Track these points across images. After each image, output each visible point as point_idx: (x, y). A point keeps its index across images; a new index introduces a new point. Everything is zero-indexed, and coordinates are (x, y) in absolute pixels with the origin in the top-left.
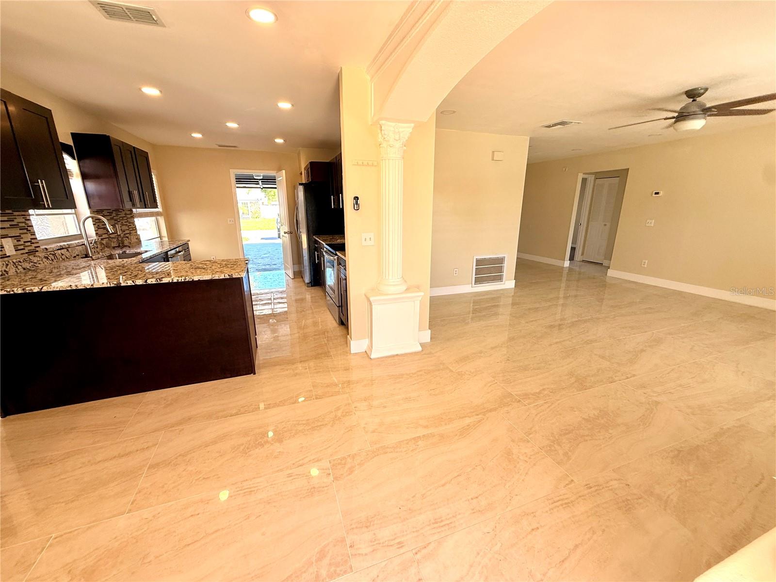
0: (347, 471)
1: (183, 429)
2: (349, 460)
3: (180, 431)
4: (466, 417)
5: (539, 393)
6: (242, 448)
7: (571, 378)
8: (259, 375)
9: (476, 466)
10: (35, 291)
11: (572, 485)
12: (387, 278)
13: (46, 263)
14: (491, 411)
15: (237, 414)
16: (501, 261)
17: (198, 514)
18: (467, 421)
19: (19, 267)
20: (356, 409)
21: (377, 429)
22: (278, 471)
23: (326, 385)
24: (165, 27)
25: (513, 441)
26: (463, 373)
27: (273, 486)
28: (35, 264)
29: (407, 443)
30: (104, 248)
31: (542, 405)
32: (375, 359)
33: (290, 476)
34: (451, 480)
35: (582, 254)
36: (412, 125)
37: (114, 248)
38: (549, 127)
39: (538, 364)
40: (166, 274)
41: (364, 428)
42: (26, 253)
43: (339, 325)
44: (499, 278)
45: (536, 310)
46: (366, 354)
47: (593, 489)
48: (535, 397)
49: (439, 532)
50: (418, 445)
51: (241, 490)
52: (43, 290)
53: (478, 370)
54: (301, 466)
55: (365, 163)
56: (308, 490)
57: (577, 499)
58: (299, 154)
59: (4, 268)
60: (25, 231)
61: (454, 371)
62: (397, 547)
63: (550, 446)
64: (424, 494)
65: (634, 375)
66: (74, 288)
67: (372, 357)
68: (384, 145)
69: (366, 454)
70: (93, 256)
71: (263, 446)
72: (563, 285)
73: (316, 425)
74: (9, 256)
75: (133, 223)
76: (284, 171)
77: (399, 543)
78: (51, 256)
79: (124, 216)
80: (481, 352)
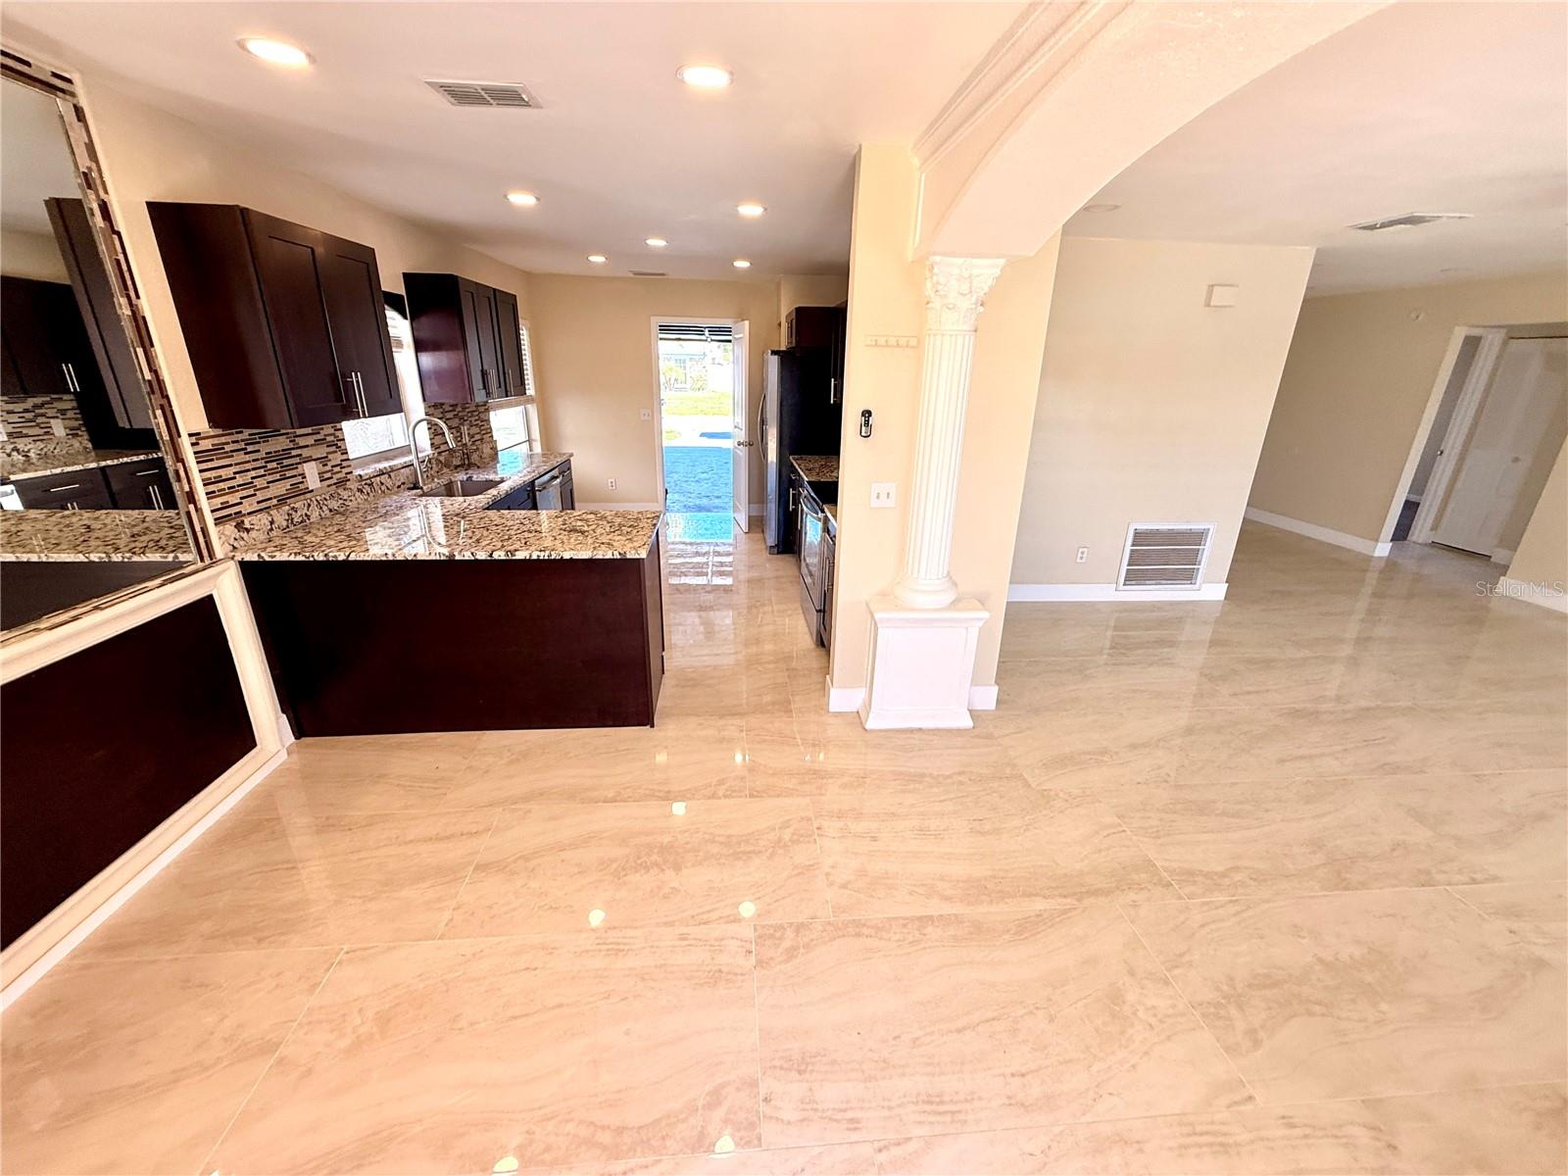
0: (782, 953)
1: (530, 811)
2: (790, 933)
3: (525, 813)
4: (1036, 895)
5: (1223, 875)
6: (614, 866)
7: (1314, 852)
8: (659, 730)
9: (1037, 1008)
10: (340, 559)
11: (1249, 1107)
12: (915, 575)
13: (359, 500)
14: (1095, 893)
15: (614, 800)
16: (1198, 537)
17: (536, 969)
18: (1039, 905)
19: (325, 508)
20: (819, 832)
21: (849, 882)
22: (666, 924)
23: (771, 772)
24: (541, 108)
25: (1132, 973)
26: (1052, 793)
27: (653, 950)
28: (345, 502)
29: (905, 926)
30: (441, 469)
31: (1222, 906)
32: (872, 731)
33: (683, 937)
34: (978, 1024)
35: (1434, 528)
36: (1002, 261)
37: (456, 467)
38: (1372, 227)
39: (1241, 803)
40: (523, 542)
41: (827, 874)
42: (335, 484)
43: (818, 645)
44: (1189, 577)
45: (1267, 664)
46: (857, 719)
47: (1298, 1132)
48: (1208, 882)
49: (931, 1123)
50: (925, 935)
51: (603, 944)
52: (350, 559)
53: (1088, 792)
54: (705, 923)
55: (892, 341)
56: (709, 972)
57: (1252, 1142)
58: (778, 285)
59: (305, 511)
60: (334, 448)
61: (1033, 785)
62: (846, 1126)
63: (1218, 1005)
64: (917, 1039)
65: (1495, 879)
66: (391, 558)
67: (869, 726)
68: (936, 303)
69: (820, 928)
70: (425, 485)
71: (648, 871)
72: (1362, 605)
73: (742, 849)
74: (312, 491)
75: (488, 421)
76: (747, 323)
77: (851, 1120)
78: (366, 486)
79: (475, 409)
80: (1104, 752)
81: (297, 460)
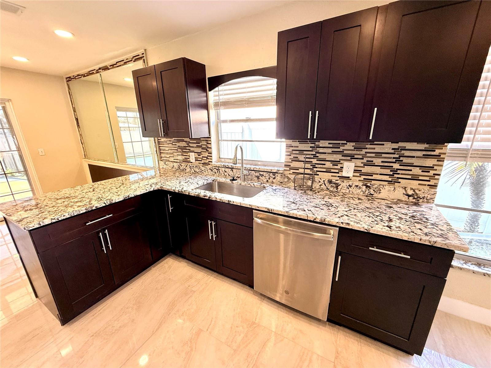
19: (192, 169)
28: (202, 171)
42: (202, 163)
59: (185, 167)
60: (205, 150)
74: (192, 162)
81: (188, 151)
